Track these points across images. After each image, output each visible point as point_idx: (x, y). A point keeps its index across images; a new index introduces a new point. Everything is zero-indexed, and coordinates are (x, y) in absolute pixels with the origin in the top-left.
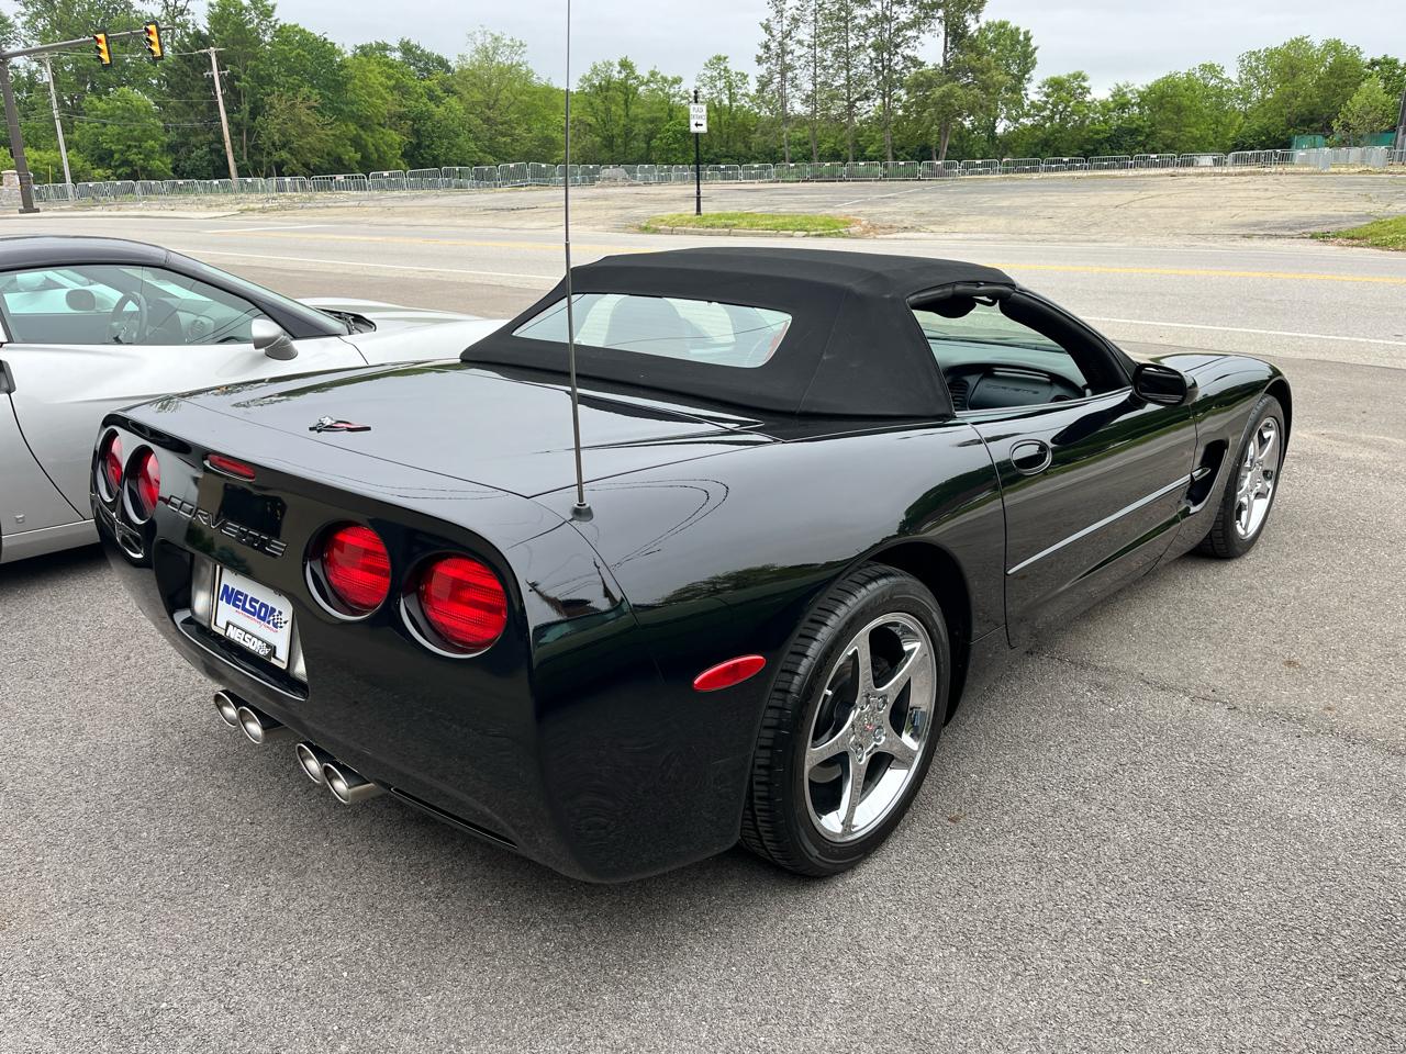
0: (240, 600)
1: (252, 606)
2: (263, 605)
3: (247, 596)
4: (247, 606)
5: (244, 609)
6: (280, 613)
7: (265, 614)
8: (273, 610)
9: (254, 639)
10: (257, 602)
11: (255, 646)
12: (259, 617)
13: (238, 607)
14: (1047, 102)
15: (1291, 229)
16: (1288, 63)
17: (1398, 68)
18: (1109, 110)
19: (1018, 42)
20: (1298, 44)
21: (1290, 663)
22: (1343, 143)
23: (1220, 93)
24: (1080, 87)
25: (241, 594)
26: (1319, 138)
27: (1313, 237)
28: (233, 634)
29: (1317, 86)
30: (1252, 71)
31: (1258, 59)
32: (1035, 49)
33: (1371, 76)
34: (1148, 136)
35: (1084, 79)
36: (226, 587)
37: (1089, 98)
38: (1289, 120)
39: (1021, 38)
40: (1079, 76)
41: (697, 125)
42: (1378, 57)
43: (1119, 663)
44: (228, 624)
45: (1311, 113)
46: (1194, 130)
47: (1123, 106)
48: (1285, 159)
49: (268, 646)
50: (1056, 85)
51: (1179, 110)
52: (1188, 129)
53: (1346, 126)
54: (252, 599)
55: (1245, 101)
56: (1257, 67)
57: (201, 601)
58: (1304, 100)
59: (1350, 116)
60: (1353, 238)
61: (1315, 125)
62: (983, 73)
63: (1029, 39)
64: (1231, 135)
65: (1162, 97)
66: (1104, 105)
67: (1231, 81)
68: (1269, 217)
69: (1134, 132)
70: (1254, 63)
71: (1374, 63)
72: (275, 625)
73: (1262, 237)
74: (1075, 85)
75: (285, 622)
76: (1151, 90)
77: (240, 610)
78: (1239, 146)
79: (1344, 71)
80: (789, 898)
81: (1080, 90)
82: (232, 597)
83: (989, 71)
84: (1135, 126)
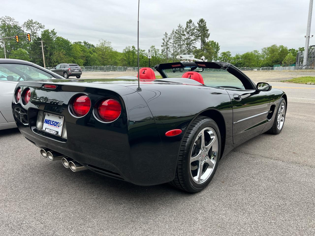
0: (49, 122)
1: (52, 123)
2: (56, 122)
3: (51, 121)
4: (51, 123)
5: (50, 124)
6: (60, 123)
7: (56, 124)
8: (58, 123)
9: (53, 131)
10: (54, 121)
11: (53, 133)
12: (54, 125)
13: (49, 124)
14: (222, 57)
15: (276, 80)
16: (272, 50)
17: (295, 51)
18: (235, 59)
19: (216, 45)
20: (274, 46)
21: (294, 153)
22: (284, 66)
23: (258, 56)
24: (229, 54)
25: (50, 120)
26: (279, 65)
27: (281, 81)
28: (47, 131)
29: (278, 54)
30: (264, 52)
31: (266, 49)
32: (219, 46)
33: (290, 52)
34: (243, 64)
35: (230, 53)
36: (46, 120)
37: (231, 56)
38: (273, 62)
39: (216, 44)
40: (228, 52)
41: (149, 57)
42: (291, 49)
43: (255, 153)
44: (46, 128)
45: (277, 60)
46: (253, 63)
47: (238, 58)
48: (272, 69)
49: (56, 132)
50: (224, 54)
51: (249, 59)
52: (252, 63)
53: (285, 63)
54: (53, 121)
55: (263, 58)
56: (266, 51)
57: (39, 124)
58: (276, 57)
59: (285, 60)
60: (289, 81)
61: (278, 62)
62: (209, 50)
63: (218, 44)
64: (261, 64)
65: (246, 57)
66: (234, 58)
67: (260, 54)
68: (271, 78)
69: (240, 64)
70: (264, 50)
71: (290, 50)
72: (58, 126)
73: (270, 81)
74: (228, 54)
75: (61, 125)
76: (244, 55)
77: (49, 125)
78: (263, 66)
79: (284, 52)
80: (185, 198)
81: (229, 55)
82: (48, 122)
83: (210, 50)
84: (240, 62)
